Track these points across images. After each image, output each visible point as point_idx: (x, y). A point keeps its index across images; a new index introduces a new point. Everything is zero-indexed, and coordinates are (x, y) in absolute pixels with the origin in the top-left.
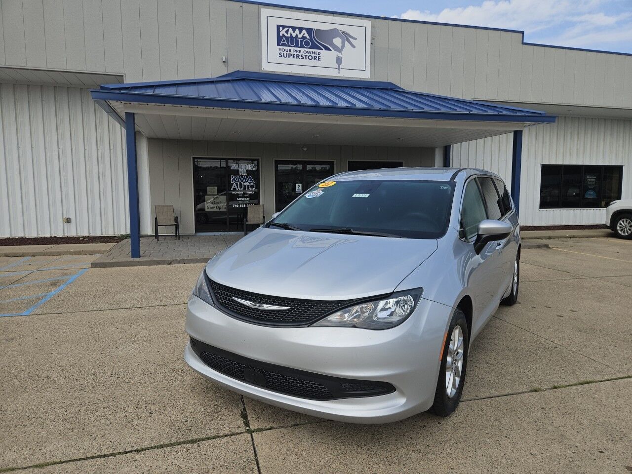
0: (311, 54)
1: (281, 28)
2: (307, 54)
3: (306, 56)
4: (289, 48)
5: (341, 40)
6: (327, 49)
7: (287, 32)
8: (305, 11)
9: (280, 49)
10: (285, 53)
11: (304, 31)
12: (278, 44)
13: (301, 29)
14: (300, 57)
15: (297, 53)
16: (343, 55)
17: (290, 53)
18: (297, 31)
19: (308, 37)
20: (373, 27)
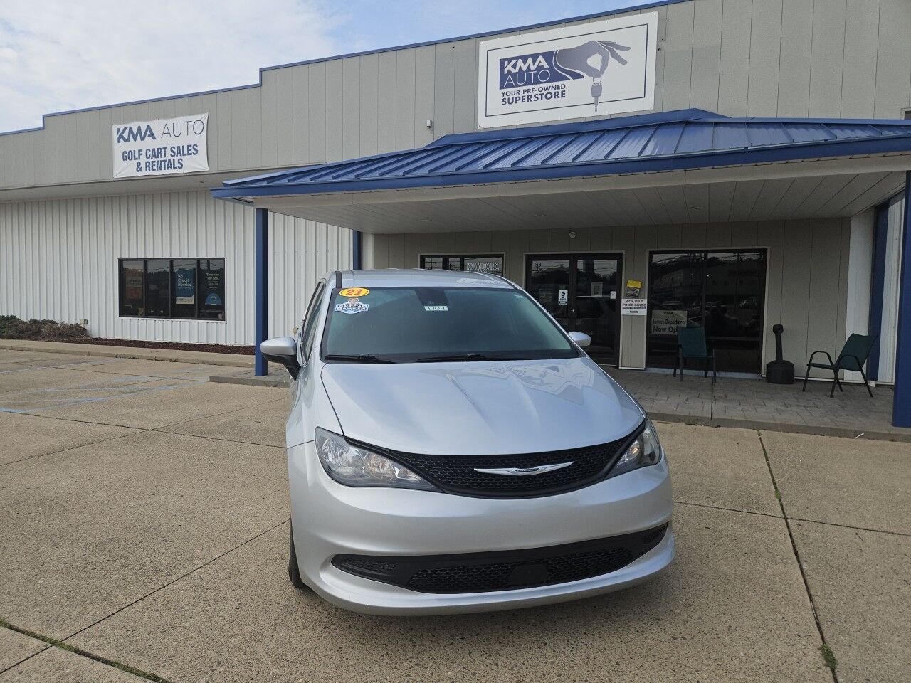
0: (550, 91)
1: (506, 63)
2: (543, 92)
3: (542, 95)
4: (516, 89)
5: (600, 57)
6: (579, 76)
7: (514, 66)
9: (503, 94)
10: (511, 97)
11: (541, 58)
12: (502, 87)
13: (535, 57)
14: (533, 99)
15: (529, 94)
16: (604, 80)
17: (518, 95)
18: (530, 61)
19: (546, 66)
20: (661, 21)
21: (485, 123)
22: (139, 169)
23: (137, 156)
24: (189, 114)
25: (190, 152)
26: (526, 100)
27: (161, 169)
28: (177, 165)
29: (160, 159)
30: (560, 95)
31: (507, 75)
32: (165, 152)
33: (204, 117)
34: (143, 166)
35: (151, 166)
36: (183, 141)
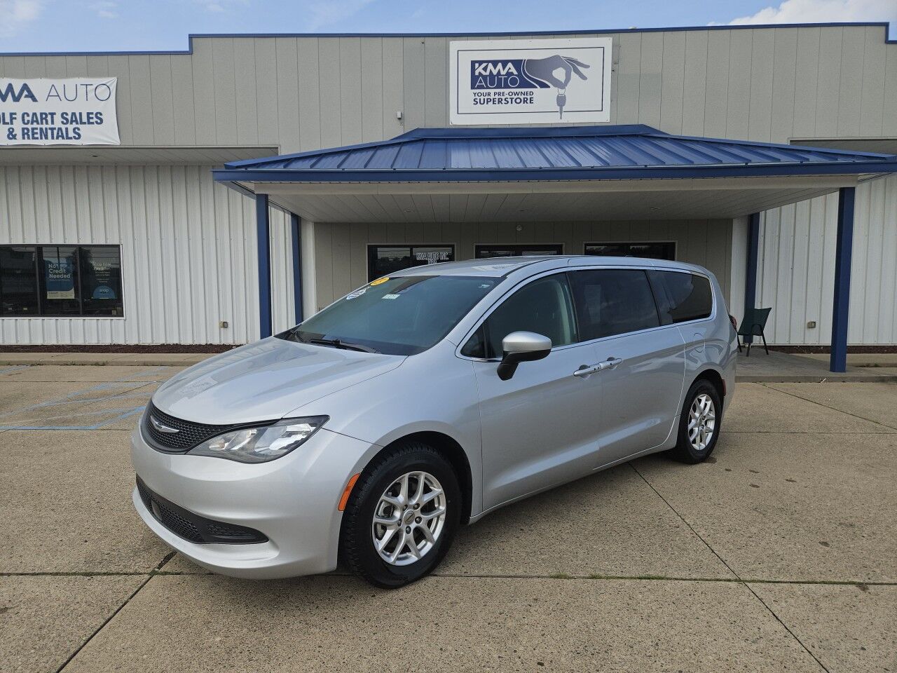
0: (519, 96)
1: (477, 65)
2: (513, 96)
3: (512, 99)
4: (488, 91)
5: (564, 71)
6: (543, 85)
7: (485, 69)
8: (512, 37)
9: (475, 94)
10: (482, 98)
11: (510, 65)
12: (473, 87)
13: (505, 63)
14: (503, 102)
15: (500, 97)
16: (568, 92)
17: (489, 97)
18: (500, 66)
19: (515, 73)
20: (616, 46)
21: (457, 120)
22: (11, 135)
23: (8, 120)
24: (88, 75)
25: (91, 121)
26: (497, 102)
27: (46, 138)
28: (71, 134)
29: (44, 126)
30: (528, 101)
31: (478, 77)
32: (52, 118)
33: (112, 81)
34: (18, 132)
35: (30, 133)
36: (82, 107)
